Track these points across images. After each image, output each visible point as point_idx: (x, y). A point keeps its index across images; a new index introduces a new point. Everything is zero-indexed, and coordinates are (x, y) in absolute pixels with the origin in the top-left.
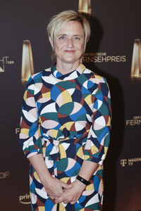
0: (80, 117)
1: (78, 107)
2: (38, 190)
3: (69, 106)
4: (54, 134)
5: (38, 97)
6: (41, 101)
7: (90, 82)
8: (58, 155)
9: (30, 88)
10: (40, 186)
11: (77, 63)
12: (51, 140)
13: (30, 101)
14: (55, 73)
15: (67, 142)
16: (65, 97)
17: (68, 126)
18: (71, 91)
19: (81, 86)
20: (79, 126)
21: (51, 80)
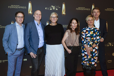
0: (95, 37)
2: (85, 53)
3: (93, 35)
4: (89, 40)
5: (85, 33)
7: (96, 30)
8: (91, 44)
9: (83, 31)
10: (86, 52)
11: (93, 26)
12: (89, 42)
13: (84, 34)
14: (89, 28)
15: (92, 42)
16: (92, 33)
17: (92, 38)
18: (93, 31)
19: (94, 30)
20: (95, 39)
21: (88, 29)
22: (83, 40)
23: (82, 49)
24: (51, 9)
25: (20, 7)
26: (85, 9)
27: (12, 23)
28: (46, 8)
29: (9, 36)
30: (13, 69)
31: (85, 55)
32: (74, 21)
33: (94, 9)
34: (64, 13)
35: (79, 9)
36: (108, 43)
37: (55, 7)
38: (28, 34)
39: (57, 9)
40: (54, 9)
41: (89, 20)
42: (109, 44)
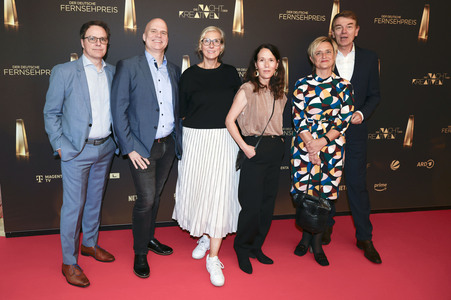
0: (337, 106)
1: (335, 100)
2: (302, 156)
3: (330, 99)
4: (317, 117)
5: (306, 93)
6: (308, 96)
7: (340, 84)
8: (322, 130)
9: (300, 87)
10: (305, 153)
11: (330, 71)
12: (316, 122)
13: (300, 97)
14: (317, 78)
15: (326, 122)
16: (326, 93)
17: (328, 112)
18: (329, 90)
19: (335, 86)
20: (335, 112)
21: (314, 82)
22: (298, 117)
23: (293, 144)
24: (197, 16)
25: (97, 9)
26: (308, 18)
27: (72, 59)
28: (181, 13)
29: (65, 99)
30: (80, 202)
31: (304, 163)
32: (266, 54)
33: (336, 17)
34: (238, 29)
35: (290, 15)
36: (379, 130)
37: (211, 8)
38: (123, 94)
39: (216, 17)
40: (207, 14)
41: (318, 53)
42: (382, 134)
